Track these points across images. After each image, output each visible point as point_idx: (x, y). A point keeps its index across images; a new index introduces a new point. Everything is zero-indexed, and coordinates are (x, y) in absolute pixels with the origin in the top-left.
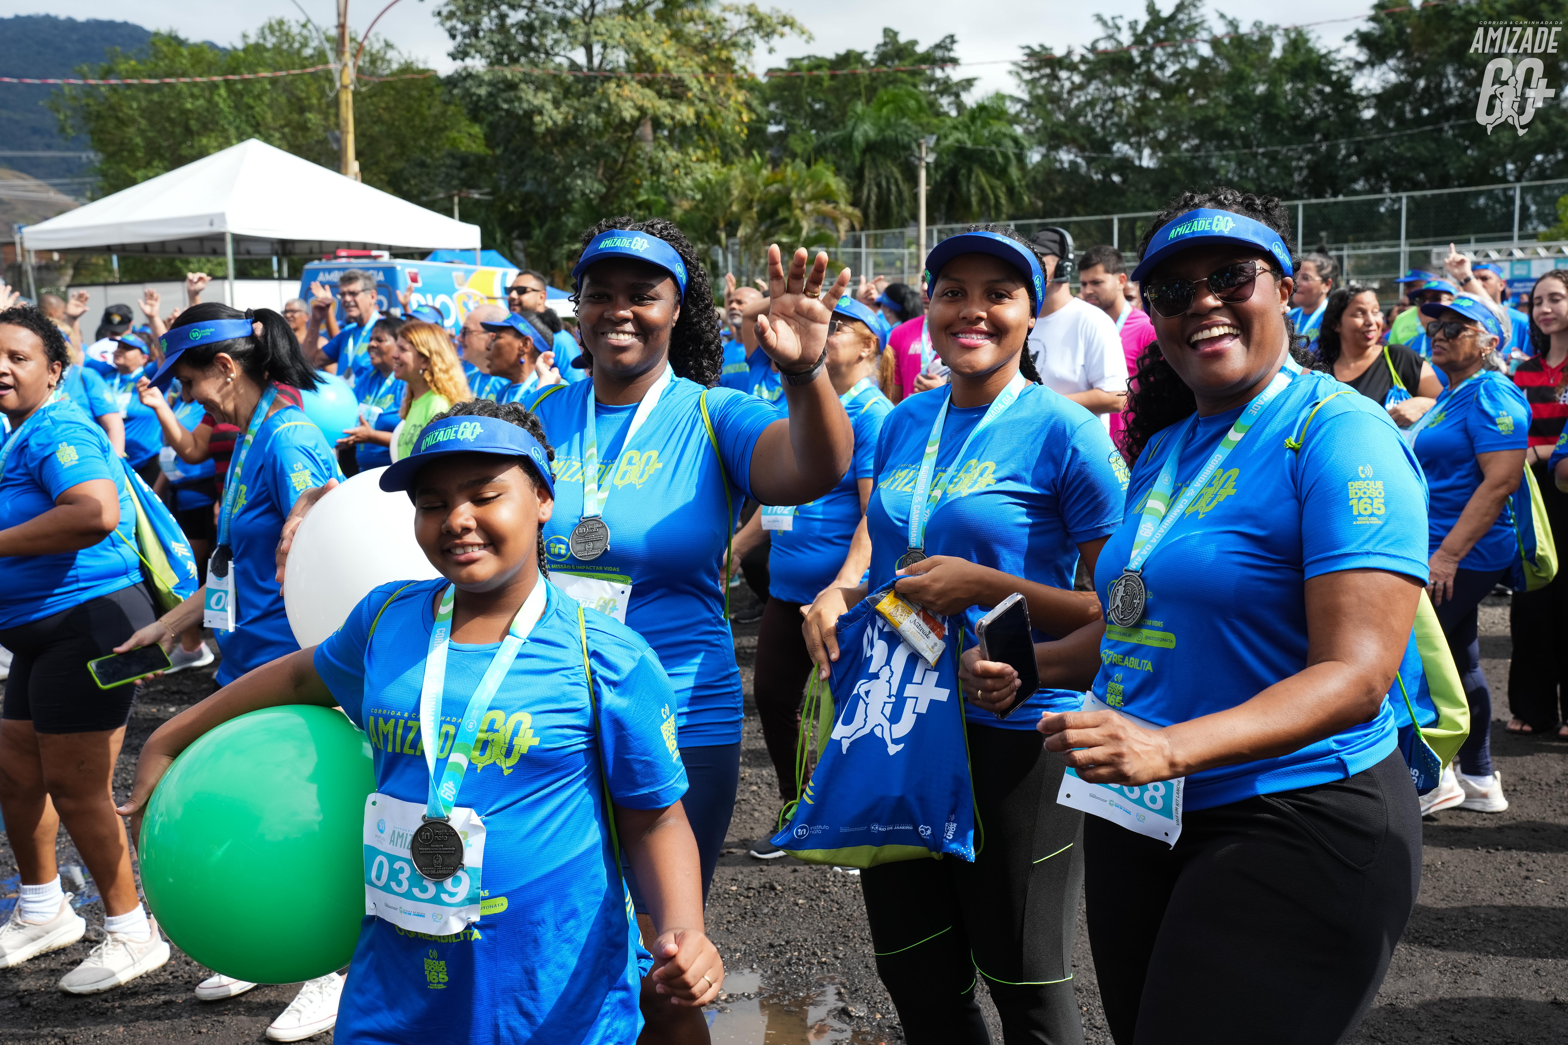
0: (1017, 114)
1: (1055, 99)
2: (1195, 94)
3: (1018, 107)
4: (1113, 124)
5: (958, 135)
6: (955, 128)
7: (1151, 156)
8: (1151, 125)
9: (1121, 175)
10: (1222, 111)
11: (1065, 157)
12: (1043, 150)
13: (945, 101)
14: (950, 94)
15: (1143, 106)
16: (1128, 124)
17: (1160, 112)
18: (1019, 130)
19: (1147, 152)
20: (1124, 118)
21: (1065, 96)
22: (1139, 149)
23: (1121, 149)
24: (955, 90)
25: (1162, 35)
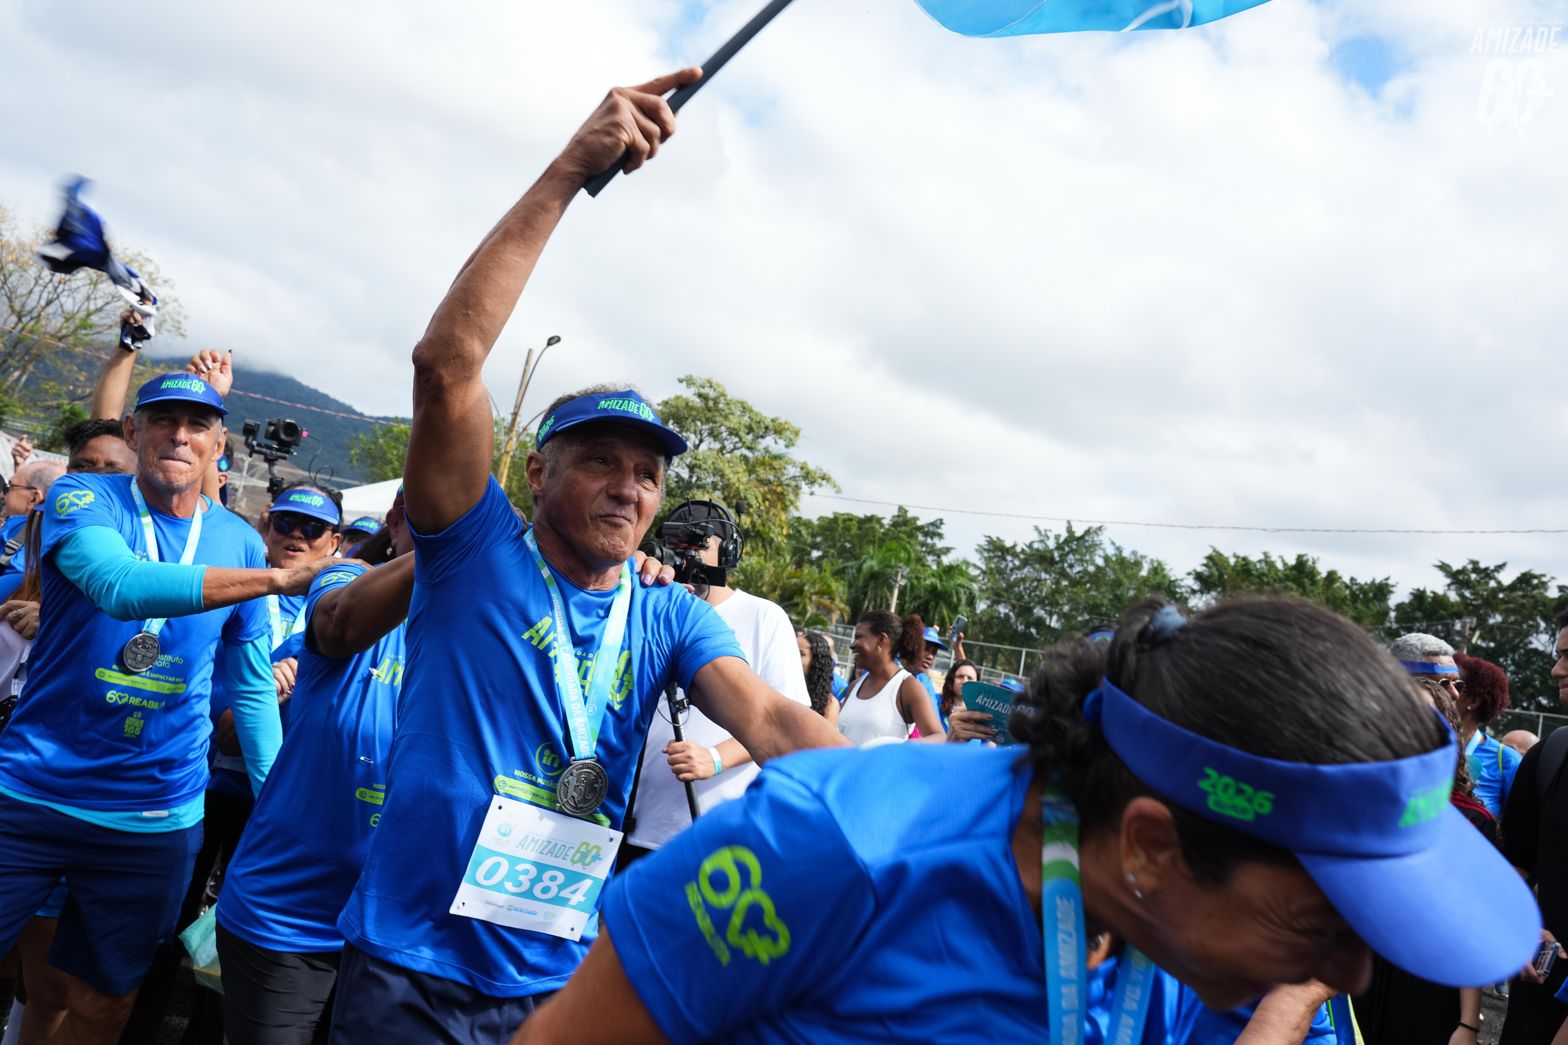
0: (976, 577)
1: (1001, 572)
2: (1090, 587)
3: (978, 572)
4: (1036, 595)
5: (933, 580)
6: (933, 575)
7: (1058, 621)
8: (1061, 602)
9: (1037, 629)
10: (1106, 602)
11: (1002, 609)
12: (988, 602)
13: (930, 558)
14: (934, 554)
15: (1057, 588)
16: (1046, 597)
17: (1067, 594)
18: (975, 586)
19: (1055, 618)
20: (1044, 594)
21: (1008, 572)
22: (1051, 614)
23: (1039, 612)
24: (938, 553)
25: (1074, 547)
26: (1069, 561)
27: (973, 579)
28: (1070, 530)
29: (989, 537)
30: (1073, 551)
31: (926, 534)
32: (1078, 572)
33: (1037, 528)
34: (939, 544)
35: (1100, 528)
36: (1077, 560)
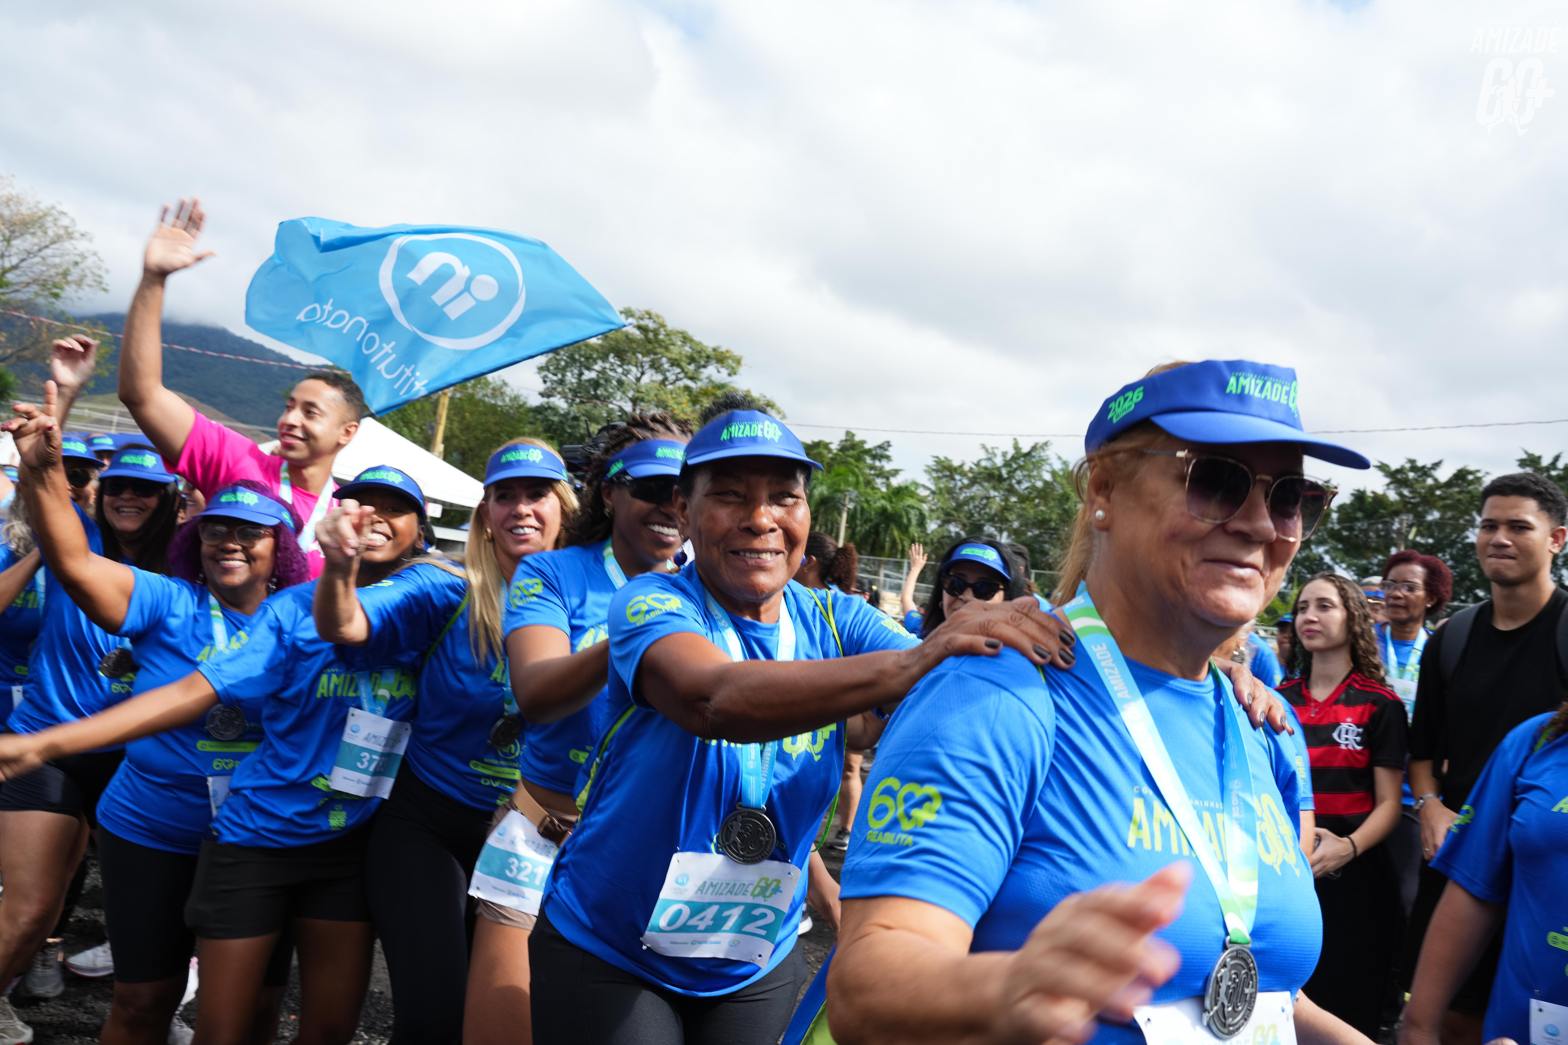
0: (926, 497)
1: (950, 491)
2: (1039, 503)
3: (927, 493)
4: (986, 513)
5: (883, 502)
6: (883, 498)
8: (1010, 518)
10: (1054, 517)
11: (953, 528)
12: (939, 522)
13: (879, 482)
14: (883, 477)
15: (1006, 505)
16: (996, 515)
17: (1016, 510)
18: (925, 507)
19: (1005, 534)
20: (993, 512)
22: (1001, 531)
24: (886, 476)
25: (1022, 463)
26: (1017, 478)
27: (922, 500)
28: (1016, 448)
29: (937, 457)
30: (1020, 467)
31: (874, 457)
32: (1027, 488)
33: (984, 447)
34: (888, 466)
35: (1046, 444)
36: (1025, 476)
